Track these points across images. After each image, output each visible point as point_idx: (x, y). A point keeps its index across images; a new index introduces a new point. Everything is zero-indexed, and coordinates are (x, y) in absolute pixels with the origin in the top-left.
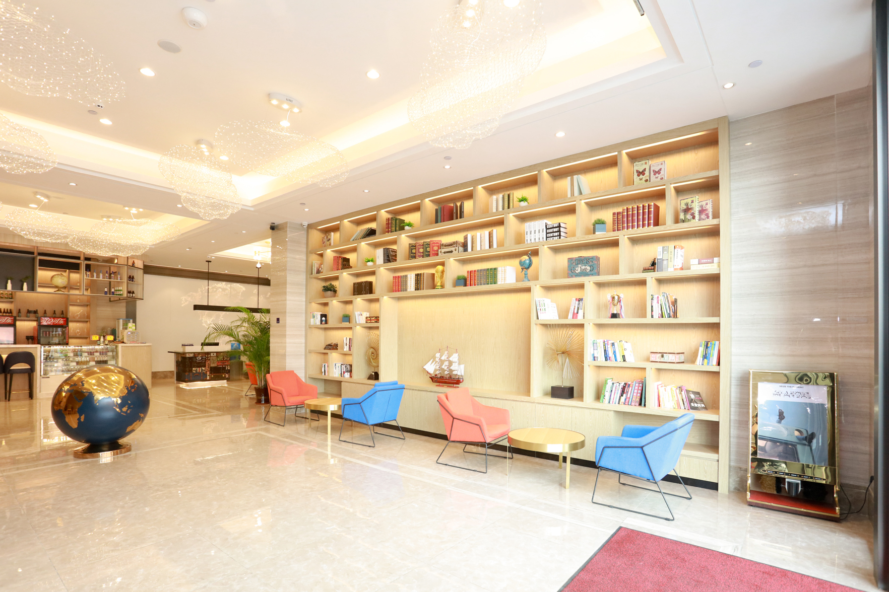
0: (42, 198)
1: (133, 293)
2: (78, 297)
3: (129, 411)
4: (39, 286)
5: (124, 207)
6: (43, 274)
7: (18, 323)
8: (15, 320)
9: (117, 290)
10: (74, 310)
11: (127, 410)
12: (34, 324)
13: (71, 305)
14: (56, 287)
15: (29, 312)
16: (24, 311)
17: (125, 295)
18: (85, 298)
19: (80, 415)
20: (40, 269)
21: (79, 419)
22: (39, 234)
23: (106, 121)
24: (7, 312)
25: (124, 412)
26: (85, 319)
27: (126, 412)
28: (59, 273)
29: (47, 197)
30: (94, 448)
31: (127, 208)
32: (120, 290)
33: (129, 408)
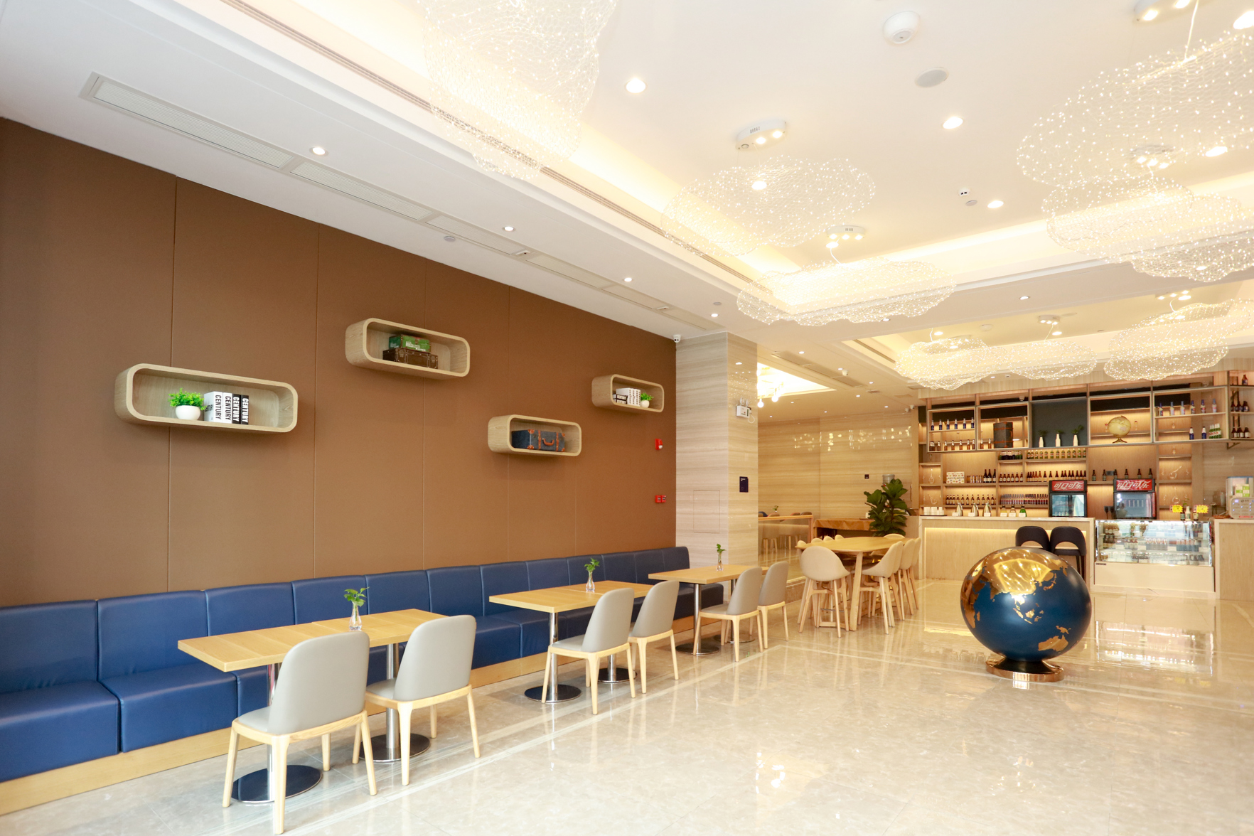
0: (1049, 322)
1: (1247, 430)
2: (1174, 446)
3: (1036, 619)
4: (1093, 438)
5: (1158, 295)
6: (1097, 421)
7: (1090, 490)
8: (1086, 485)
9: (1212, 430)
10: (1168, 467)
11: (1034, 617)
12: (1111, 489)
13: (1161, 459)
14: (1115, 436)
15: (1106, 473)
16: (1100, 473)
17: (1227, 437)
18: (1188, 446)
19: (976, 613)
20: (1092, 415)
21: (975, 617)
22: (1045, 371)
23: (996, 204)
24: (1081, 475)
25: (1028, 619)
26: (1184, 480)
27: (1032, 620)
28: (1120, 416)
29: (1055, 318)
30: (1009, 665)
31: (1161, 298)
32: (1217, 429)
33: (1037, 614)
